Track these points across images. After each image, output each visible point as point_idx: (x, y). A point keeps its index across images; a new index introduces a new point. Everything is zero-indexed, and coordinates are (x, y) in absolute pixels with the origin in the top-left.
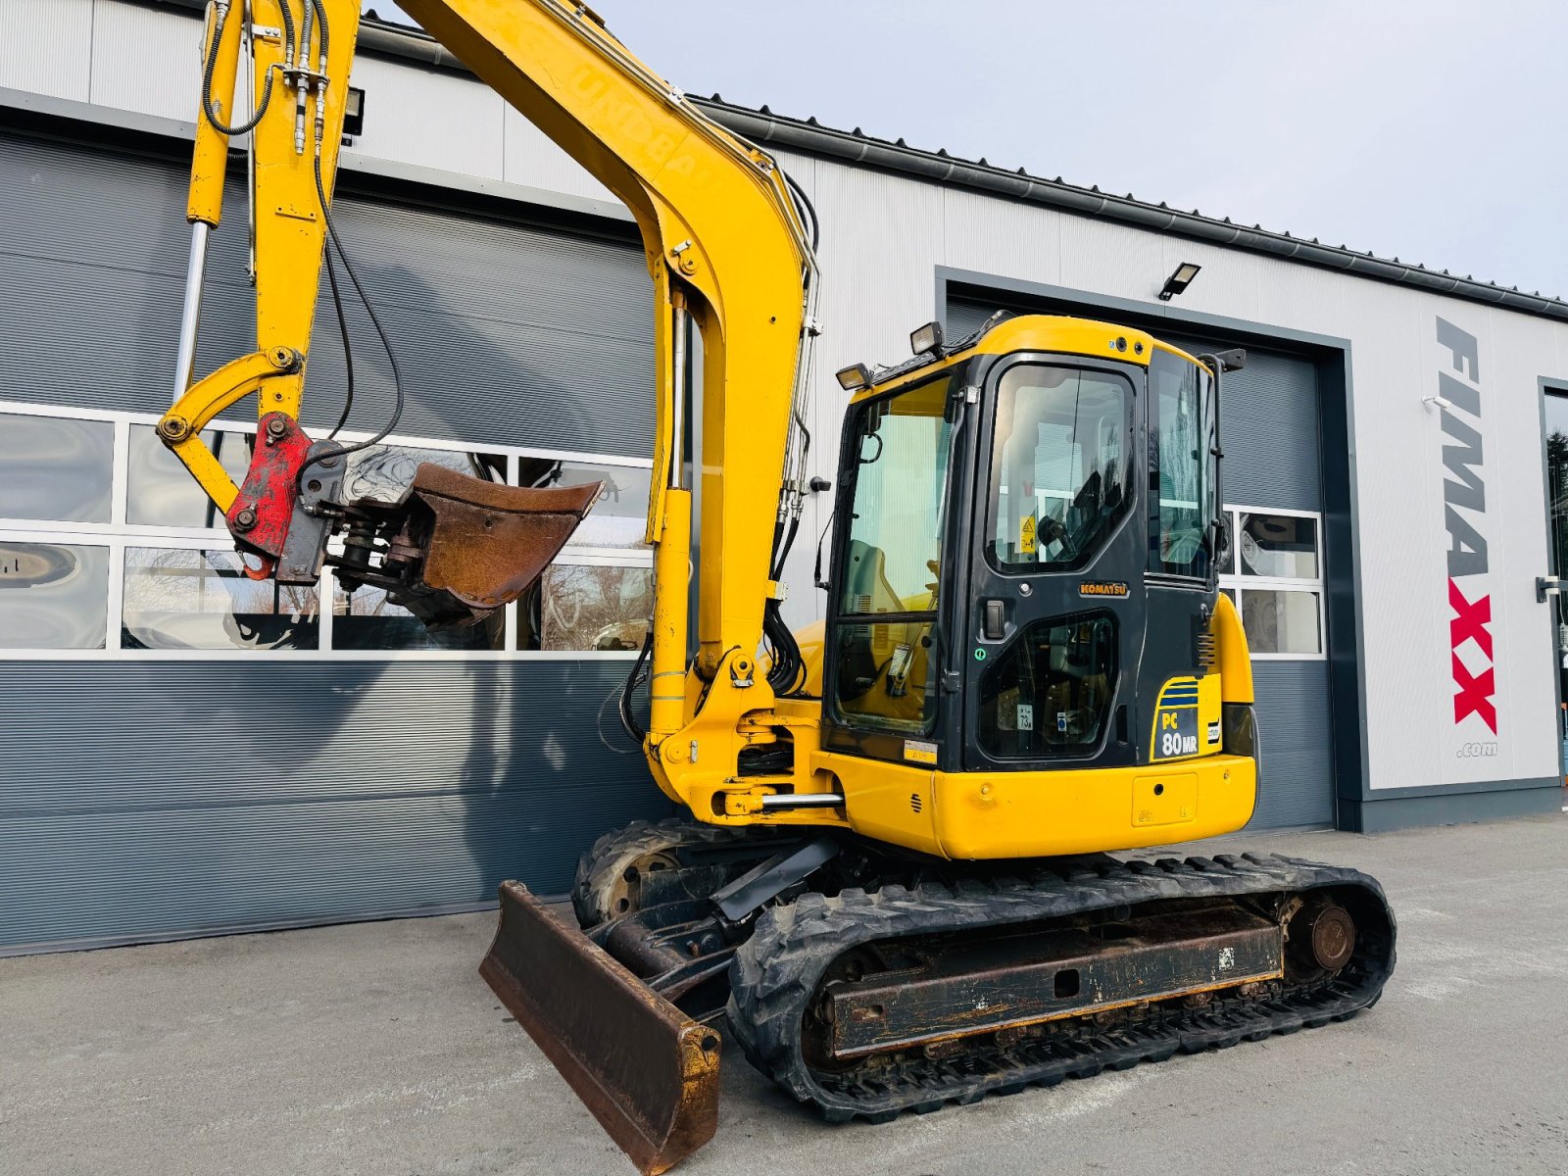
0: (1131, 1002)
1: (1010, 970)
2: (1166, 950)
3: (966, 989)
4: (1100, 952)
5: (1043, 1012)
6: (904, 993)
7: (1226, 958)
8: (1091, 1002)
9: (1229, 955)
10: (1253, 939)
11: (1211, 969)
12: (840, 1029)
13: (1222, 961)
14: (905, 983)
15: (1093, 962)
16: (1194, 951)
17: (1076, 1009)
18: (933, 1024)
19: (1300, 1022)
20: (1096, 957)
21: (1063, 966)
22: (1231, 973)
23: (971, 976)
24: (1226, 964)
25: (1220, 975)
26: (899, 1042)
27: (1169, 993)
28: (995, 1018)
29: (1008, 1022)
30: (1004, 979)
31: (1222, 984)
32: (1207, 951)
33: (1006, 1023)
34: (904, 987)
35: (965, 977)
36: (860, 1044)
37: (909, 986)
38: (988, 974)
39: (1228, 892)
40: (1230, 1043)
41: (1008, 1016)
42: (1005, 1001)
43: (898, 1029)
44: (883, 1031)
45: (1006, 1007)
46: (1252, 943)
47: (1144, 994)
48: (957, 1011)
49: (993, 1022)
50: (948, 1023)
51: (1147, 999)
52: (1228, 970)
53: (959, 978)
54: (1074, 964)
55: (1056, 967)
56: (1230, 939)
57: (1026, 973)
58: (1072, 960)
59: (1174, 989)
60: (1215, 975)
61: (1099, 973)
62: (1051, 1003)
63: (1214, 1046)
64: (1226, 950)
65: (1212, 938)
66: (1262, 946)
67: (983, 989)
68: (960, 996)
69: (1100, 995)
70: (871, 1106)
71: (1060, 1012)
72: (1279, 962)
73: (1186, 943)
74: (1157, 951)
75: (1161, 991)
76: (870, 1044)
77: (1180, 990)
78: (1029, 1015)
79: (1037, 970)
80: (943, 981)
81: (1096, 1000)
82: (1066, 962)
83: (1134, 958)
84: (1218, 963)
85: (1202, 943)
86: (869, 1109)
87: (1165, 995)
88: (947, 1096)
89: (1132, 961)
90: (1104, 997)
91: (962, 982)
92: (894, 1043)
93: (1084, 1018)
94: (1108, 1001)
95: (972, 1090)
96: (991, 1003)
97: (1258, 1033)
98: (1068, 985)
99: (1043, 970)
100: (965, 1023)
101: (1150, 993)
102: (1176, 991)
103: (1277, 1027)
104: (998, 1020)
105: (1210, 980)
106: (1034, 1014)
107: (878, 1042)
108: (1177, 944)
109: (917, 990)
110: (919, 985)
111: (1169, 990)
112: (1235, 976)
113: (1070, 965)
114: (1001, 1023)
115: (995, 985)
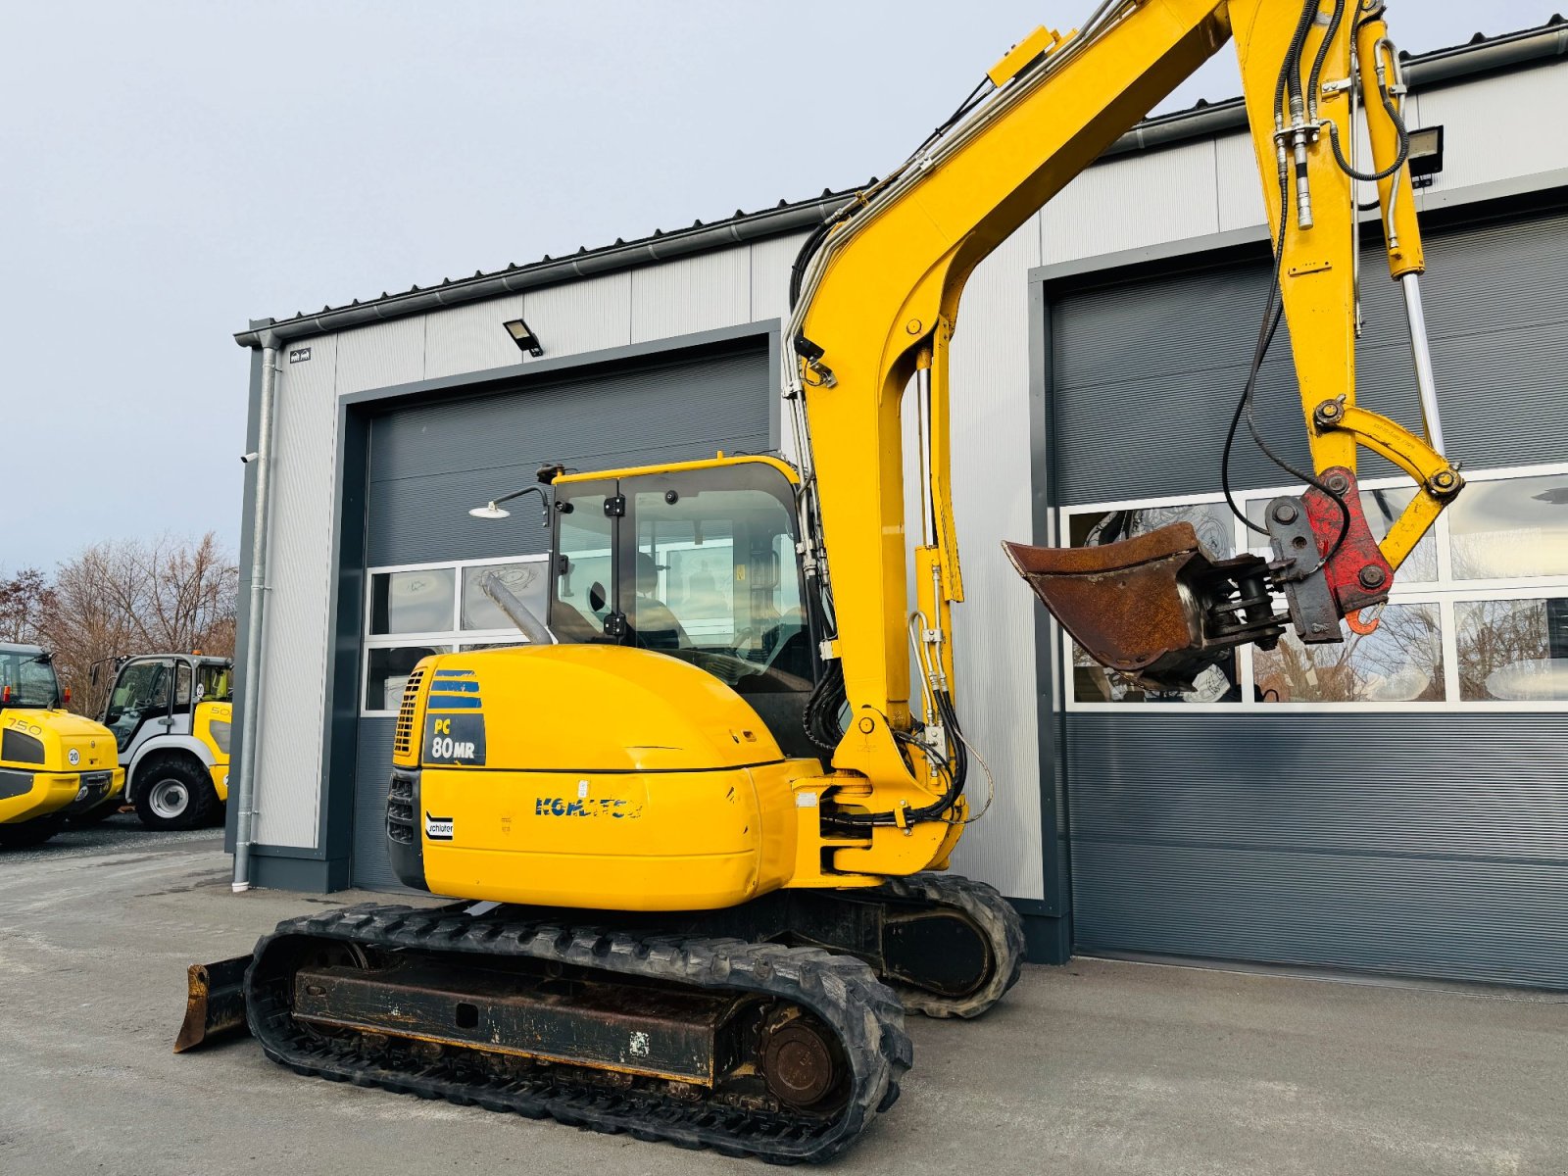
0: (525, 1054)
1: (420, 990)
2: (568, 1014)
3: (384, 995)
4: (503, 997)
5: (445, 1035)
6: (341, 985)
7: (638, 1042)
8: (489, 1042)
9: (643, 1041)
10: (675, 1033)
11: (618, 1050)
12: (298, 997)
13: (634, 1046)
14: (344, 977)
15: (493, 1004)
16: (601, 1024)
17: (474, 1042)
18: (359, 1015)
19: (694, 1139)
20: (496, 1000)
21: (465, 1000)
22: (643, 1061)
23: (389, 986)
24: (639, 1049)
25: (630, 1059)
26: (333, 1021)
27: (567, 1058)
28: (405, 1026)
29: (413, 1033)
30: (414, 994)
31: (630, 1070)
32: (616, 1029)
33: (411, 1034)
34: (342, 979)
35: (385, 985)
36: (310, 1013)
37: (345, 980)
38: (402, 988)
39: (608, 967)
40: (600, 1128)
41: (416, 1028)
42: (415, 1015)
43: (336, 1011)
44: (325, 1008)
45: (414, 1021)
46: (674, 1036)
47: (543, 1050)
48: (376, 1010)
49: (404, 1029)
50: (369, 1018)
51: (546, 1058)
52: (640, 1057)
53: (381, 985)
54: (475, 1001)
55: (458, 999)
56: (646, 1024)
57: (433, 996)
58: (474, 997)
59: (574, 1056)
60: (624, 1057)
61: (497, 1015)
62: (452, 1029)
63: (583, 1124)
64: (639, 1034)
65: (624, 1017)
66: (687, 1044)
67: (397, 999)
68: (379, 999)
69: (497, 1037)
70: (291, 1058)
71: (459, 1040)
72: (708, 1067)
73: (593, 1013)
74: (559, 1012)
75: (560, 1053)
76: (316, 1015)
77: (582, 1059)
78: (433, 1034)
79: (442, 997)
80: (369, 983)
81: (493, 1041)
82: (469, 997)
83: (533, 1012)
84: (628, 1046)
85: (611, 1019)
86: (288, 1060)
87: (562, 1059)
88: (339, 1072)
89: (531, 1014)
90: (501, 1040)
91: (382, 989)
92: (330, 1020)
93: (482, 1054)
94: (505, 1044)
95: (358, 1074)
96: (404, 1013)
97: (636, 1131)
98: (467, 1018)
99: (448, 998)
100: (383, 1023)
101: (548, 1051)
102: (576, 1059)
103: (660, 1133)
104: (408, 1029)
105: (618, 1061)
106: (437, 1034)
107: (321, 1015)
108: (582, 1012)
109: (349, 984)
110: (352, 981)
111: (570, 1055)
112: (651, 1066)
113: (471, 1000)
114: (409, 1032)
115: (406, 999)
